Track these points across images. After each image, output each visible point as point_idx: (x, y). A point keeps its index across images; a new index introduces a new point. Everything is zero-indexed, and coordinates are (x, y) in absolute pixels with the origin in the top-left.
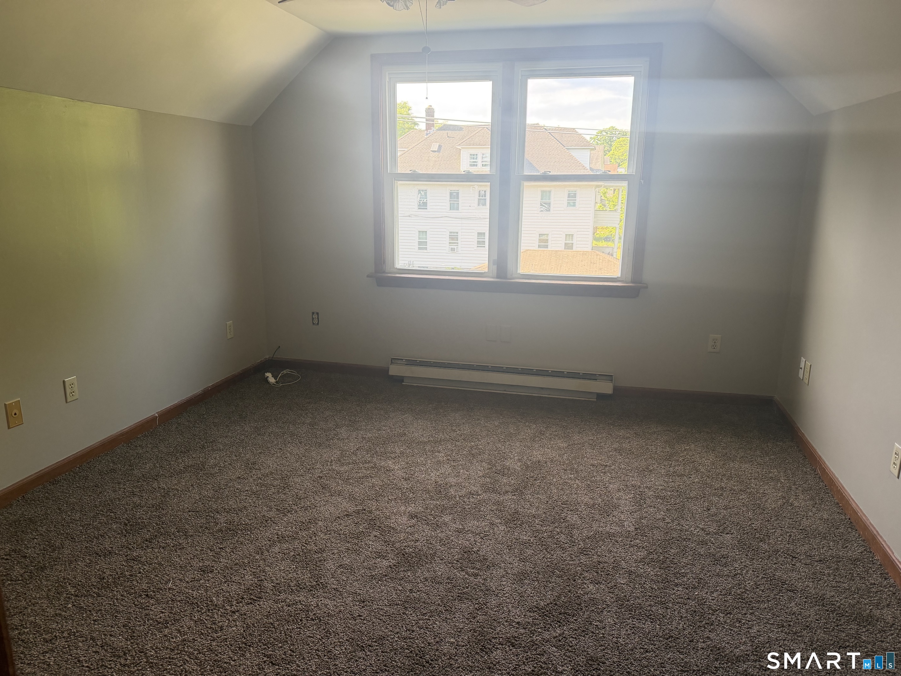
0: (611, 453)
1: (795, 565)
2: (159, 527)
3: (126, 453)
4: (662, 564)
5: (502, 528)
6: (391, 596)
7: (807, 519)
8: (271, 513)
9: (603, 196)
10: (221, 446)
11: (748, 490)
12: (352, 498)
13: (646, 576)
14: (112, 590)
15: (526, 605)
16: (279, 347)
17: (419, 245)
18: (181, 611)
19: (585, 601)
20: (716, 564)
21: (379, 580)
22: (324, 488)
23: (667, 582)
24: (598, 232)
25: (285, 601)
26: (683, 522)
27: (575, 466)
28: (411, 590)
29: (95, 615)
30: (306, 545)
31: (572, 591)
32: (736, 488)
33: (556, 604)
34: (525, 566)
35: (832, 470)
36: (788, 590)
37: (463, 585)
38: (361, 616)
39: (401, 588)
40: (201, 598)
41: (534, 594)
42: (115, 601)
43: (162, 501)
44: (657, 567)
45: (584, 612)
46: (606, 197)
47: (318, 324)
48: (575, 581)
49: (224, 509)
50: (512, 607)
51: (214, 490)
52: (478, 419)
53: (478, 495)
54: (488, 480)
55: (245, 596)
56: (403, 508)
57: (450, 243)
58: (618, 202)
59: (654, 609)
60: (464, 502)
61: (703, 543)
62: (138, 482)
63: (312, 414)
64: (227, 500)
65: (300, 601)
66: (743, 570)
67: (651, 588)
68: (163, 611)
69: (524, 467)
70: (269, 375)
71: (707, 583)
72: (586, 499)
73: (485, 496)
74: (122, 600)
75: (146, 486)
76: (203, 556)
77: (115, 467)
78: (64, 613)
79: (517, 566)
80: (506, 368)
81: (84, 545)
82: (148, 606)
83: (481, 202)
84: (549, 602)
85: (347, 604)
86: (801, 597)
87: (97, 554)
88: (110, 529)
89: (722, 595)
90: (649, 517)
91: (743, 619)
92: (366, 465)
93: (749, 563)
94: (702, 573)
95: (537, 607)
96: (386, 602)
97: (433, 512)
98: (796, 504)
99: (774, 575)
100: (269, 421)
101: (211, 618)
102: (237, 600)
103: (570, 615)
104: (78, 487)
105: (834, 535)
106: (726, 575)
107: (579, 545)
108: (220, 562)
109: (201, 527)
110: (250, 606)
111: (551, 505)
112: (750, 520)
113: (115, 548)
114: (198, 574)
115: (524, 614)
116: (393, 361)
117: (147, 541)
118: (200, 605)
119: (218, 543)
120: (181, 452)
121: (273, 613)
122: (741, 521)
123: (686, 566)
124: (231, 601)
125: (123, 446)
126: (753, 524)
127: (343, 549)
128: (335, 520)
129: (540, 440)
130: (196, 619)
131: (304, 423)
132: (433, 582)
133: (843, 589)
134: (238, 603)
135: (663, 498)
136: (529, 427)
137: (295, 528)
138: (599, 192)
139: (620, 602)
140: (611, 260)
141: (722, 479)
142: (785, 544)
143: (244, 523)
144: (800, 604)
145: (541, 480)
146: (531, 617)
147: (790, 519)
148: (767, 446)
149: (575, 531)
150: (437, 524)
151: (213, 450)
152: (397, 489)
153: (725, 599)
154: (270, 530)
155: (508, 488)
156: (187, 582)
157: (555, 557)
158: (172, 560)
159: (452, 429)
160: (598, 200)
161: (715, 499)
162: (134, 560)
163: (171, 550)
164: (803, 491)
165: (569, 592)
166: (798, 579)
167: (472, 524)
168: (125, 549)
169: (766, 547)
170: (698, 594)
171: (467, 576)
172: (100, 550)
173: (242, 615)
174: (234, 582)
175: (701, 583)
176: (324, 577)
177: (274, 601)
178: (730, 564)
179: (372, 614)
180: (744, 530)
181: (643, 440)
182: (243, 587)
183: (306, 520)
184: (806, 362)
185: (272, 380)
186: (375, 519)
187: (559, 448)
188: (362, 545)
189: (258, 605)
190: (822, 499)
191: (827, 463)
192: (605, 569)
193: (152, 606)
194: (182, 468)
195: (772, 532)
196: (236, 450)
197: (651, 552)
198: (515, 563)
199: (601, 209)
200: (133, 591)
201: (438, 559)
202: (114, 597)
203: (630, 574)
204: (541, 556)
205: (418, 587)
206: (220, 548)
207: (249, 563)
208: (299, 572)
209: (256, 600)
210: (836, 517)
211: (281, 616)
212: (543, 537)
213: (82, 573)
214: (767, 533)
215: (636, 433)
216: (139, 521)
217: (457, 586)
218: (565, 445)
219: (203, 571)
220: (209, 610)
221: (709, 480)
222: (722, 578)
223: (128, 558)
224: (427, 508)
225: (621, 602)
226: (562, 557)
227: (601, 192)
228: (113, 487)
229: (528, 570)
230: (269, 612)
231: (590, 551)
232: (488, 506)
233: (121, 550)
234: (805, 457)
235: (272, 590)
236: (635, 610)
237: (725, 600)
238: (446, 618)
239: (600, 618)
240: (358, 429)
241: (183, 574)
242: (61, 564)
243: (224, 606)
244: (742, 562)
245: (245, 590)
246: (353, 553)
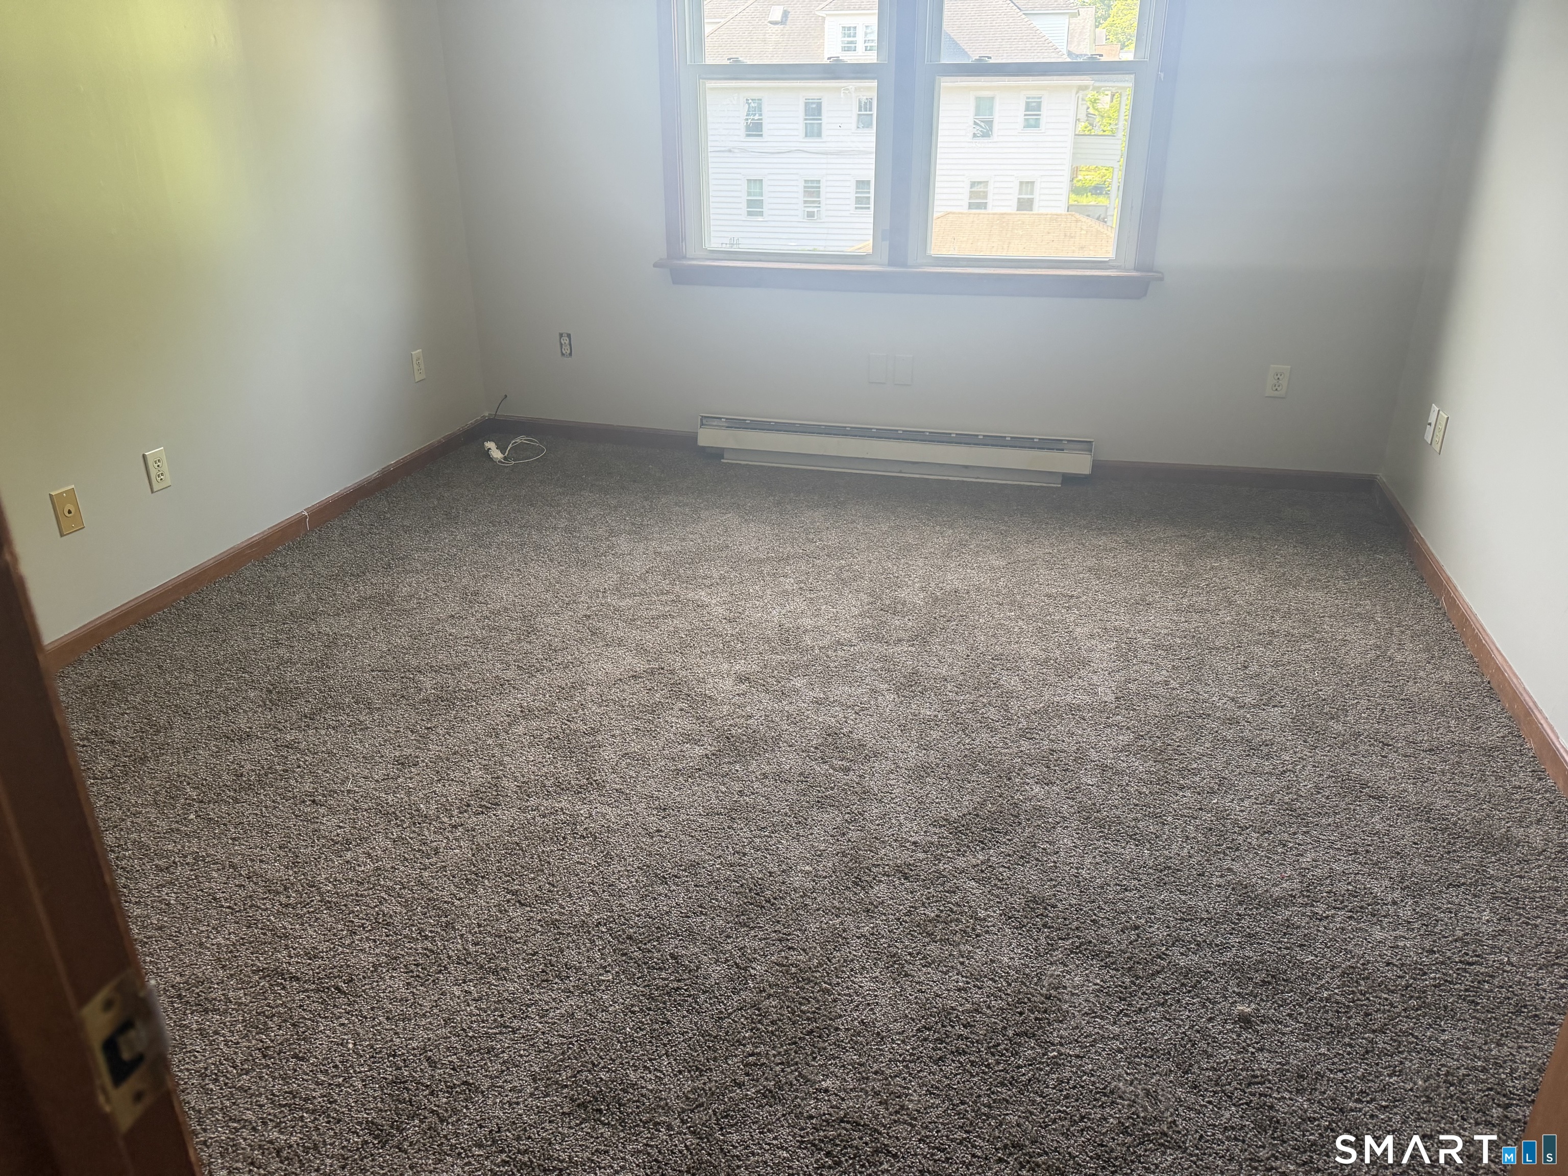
0: (1081, 576)
1: (1386, 757)
2: (324, 696)
3: (259, 577)
4: (1160, 754)
5: (890, 697)
6: (709, 800)
7: (1416, 683)
8: (509, 673)
9: (1091, 107)
10: (418, 565)
11: (1317, 636)
12: (641, 650)
13: (1130, 773)
14: (257, 793)
15: (927, 815)
16: (506, 396)
17: (748, 208)
18: (370, 825)
19: (1026, 811)
20: (1251, 754)
21: (690, 777)
22: (593, 634)
23: (1167, 782)
24: (1080, 177)
25: (537, 809)
26: (1199, 688)
27: (1018, 597)
28: (740, 791)
29: (233, 830)
30: (569, 723)
31: (1005, 795)
32: (1296, 631)
33: (977, 815)
34: (928, 756)
35: (1467, 600)
36: (1370, 797)
37: (825, 784)
38: (661, 831)
39: (724, 789)
40: (401, 806)
41: (941, 799)
42: (264, 809)
43: (326, 654)
44: (1149, 759)
45: (1024, 827)
46: (1097, 110)
47: (571, 354)
48: (1010, 779)
49: (431, 667)
50: (905, 819)
51: (411, 636)
52: (853, 522)
53: (851, 646)
54: (869, 621)
55: (472, 802)
56: (726, 666)
57: (805, 202)
58: (1118, 119)
59: (1141, 824)
60: (828, 656)
61: (1232, 721)
62: (284, 624)
63: (569, 513)
64: (435, 653)
65: (562, 809)
66: (1297, 765)
67: (1139, 792)
68: (341, 824)
69: (930, 600)
70: (490, 445)
71: (1233, 785)
72: (1035, 651)
73: (864, 647)
74: (275, 808)
75: (297, 631)
76: (400, 740)
77: (244, 599)
78: (183, 828)
79: (915, 756)
80: (903, 431)
81: (204, 724)
82: (317, 818)
83: (863, 122)
84: (965, 811)
85: (637, 814)
86: (1391, 807)
87: (228, 738)
88: (244, 698)
89: (1257, 804)
90: (1141, 679)
91: (1290, 842)
92: (664, 598)
93: (1308, 754)
94: (1227, 768)
95: (946, 820)
96: (701, 810)
97: (776, 672)
98: (1399, 658)
99: (1349, 772)
100: (497, 524)
101: (419, 835)
102: (459, 808)
103: (1000, 833)
104: (187, 632)
105: (1459, 709)
106: (1267, 773)
107: (1019, 723)
108: (429, 750)
109: (394, 695)
110: (481, 817)
111: (974, 661)
112: (1316, 684)
113: (256, 728)
114: (393, 768)
115: (924, 829)
116: (705, 421)
117: (306, 717)
118: (400, 815)
119: (423, 720)
120: (352, 575)
121: (519, 828)
122: (1300, 686)
123: (1200, 758)
124: (450, 810)
125: (254, 565)
126: (1321, 690)
127: (629, 728)
128: (615, 684)
129: (959, 556)
130: (395, 837)
131: (555, 528)
132: (776, 780)
133: (1466, 795)
134: (461, 813)
135: (1169, 649)
136: (941, 533)
137: (550, 696)
138: (1083, 100)
139: (1084, 813)
140: (1102, 230)
141: (1273, 617)
142: (1373, 724)
143: (464, 688)
144: (1390, 819)
145: (960, 621)
146: (935, 834)
147: (1386, 682)
148: (1358, 561)
149: (1013, 703)
150: (782, 691)
151: (406, 572)
152: (715, 635)
153: (1263, 810)
154: (509, 700)
155: (902, 634)
156: (377, 781)
157: (977, 742)
158: (350, 747)
159: (807, 538)
160: (1082, 115)
161: (1258, 650)
162: (288, 747)
163: (347, 732)
164: (1412, 637)
165: (1000, 796)
166: (1390, 779)
167: (840, 691)
168: (272, 729)
169: (1339, 727)
170: (1217, 803)
171: (831, 771)
172: (232, 731)
173: (468, 831)
174: (452, 780)
175: (1223, 784)
176: (599, 772)
177: (520, 808)
178: (1276, 755)
179: (679, 829)
180: (1304, 701)
181: (1139, 552)
182: (467, 788)
183: (567, 684)
184: (1441, 412)
185: (497, 454)
186: (680, 684)
187: (992, 568)
188: (660, 723)
189: (494, 815)
190: (1444, 650)
191: (1459, 589)
192: (1061, 761)
193: (323, 817)
194: (355, 601)
195: (1352, 705)
196: (443, 572)
197: (1142, 736)
198: (912, 751)
199: (1087, 133)
200: (290, 794)
201: (785, 744)
202: (261, 803)
203: (1104, 771)
204: (954, 741)
205: (752, 787)
206: (428, 728)
207: (476, 750)
208: (559, 765)
209: (490, 808)
210: (1465, 680)
211: (531, 833)
212: (958, 712)
213: (206, 766)
214: (1344, 706)
215: (1127, 542)
216: (291, 685)
217: (815, 786)
218: (1003, 563)
219: (402, 764)
220: (414, 823)
221: (1249, 619)
222: (1260, 777)
223: (279, 744)
224: (765, 667)
225: (1087, 814)
226: (990, 742)
227: (1087, 99)
228: (243, 632)
229: (932, 762)
230: (511, 826)
231: (1037, 733)
232: (868, 662)
233: (266, 732)
234: (1422, 579)
235: (516, 792)
236: (1110, 826)
237: (1262, 812)
238: (798, 834)
239: (1050, 838)
240: (646, 539)
241: (368, 769)
242: (171, 753)
243: (438, 817)
244: (1295, 752)
245: (471, 792)
246: (646, 735)
